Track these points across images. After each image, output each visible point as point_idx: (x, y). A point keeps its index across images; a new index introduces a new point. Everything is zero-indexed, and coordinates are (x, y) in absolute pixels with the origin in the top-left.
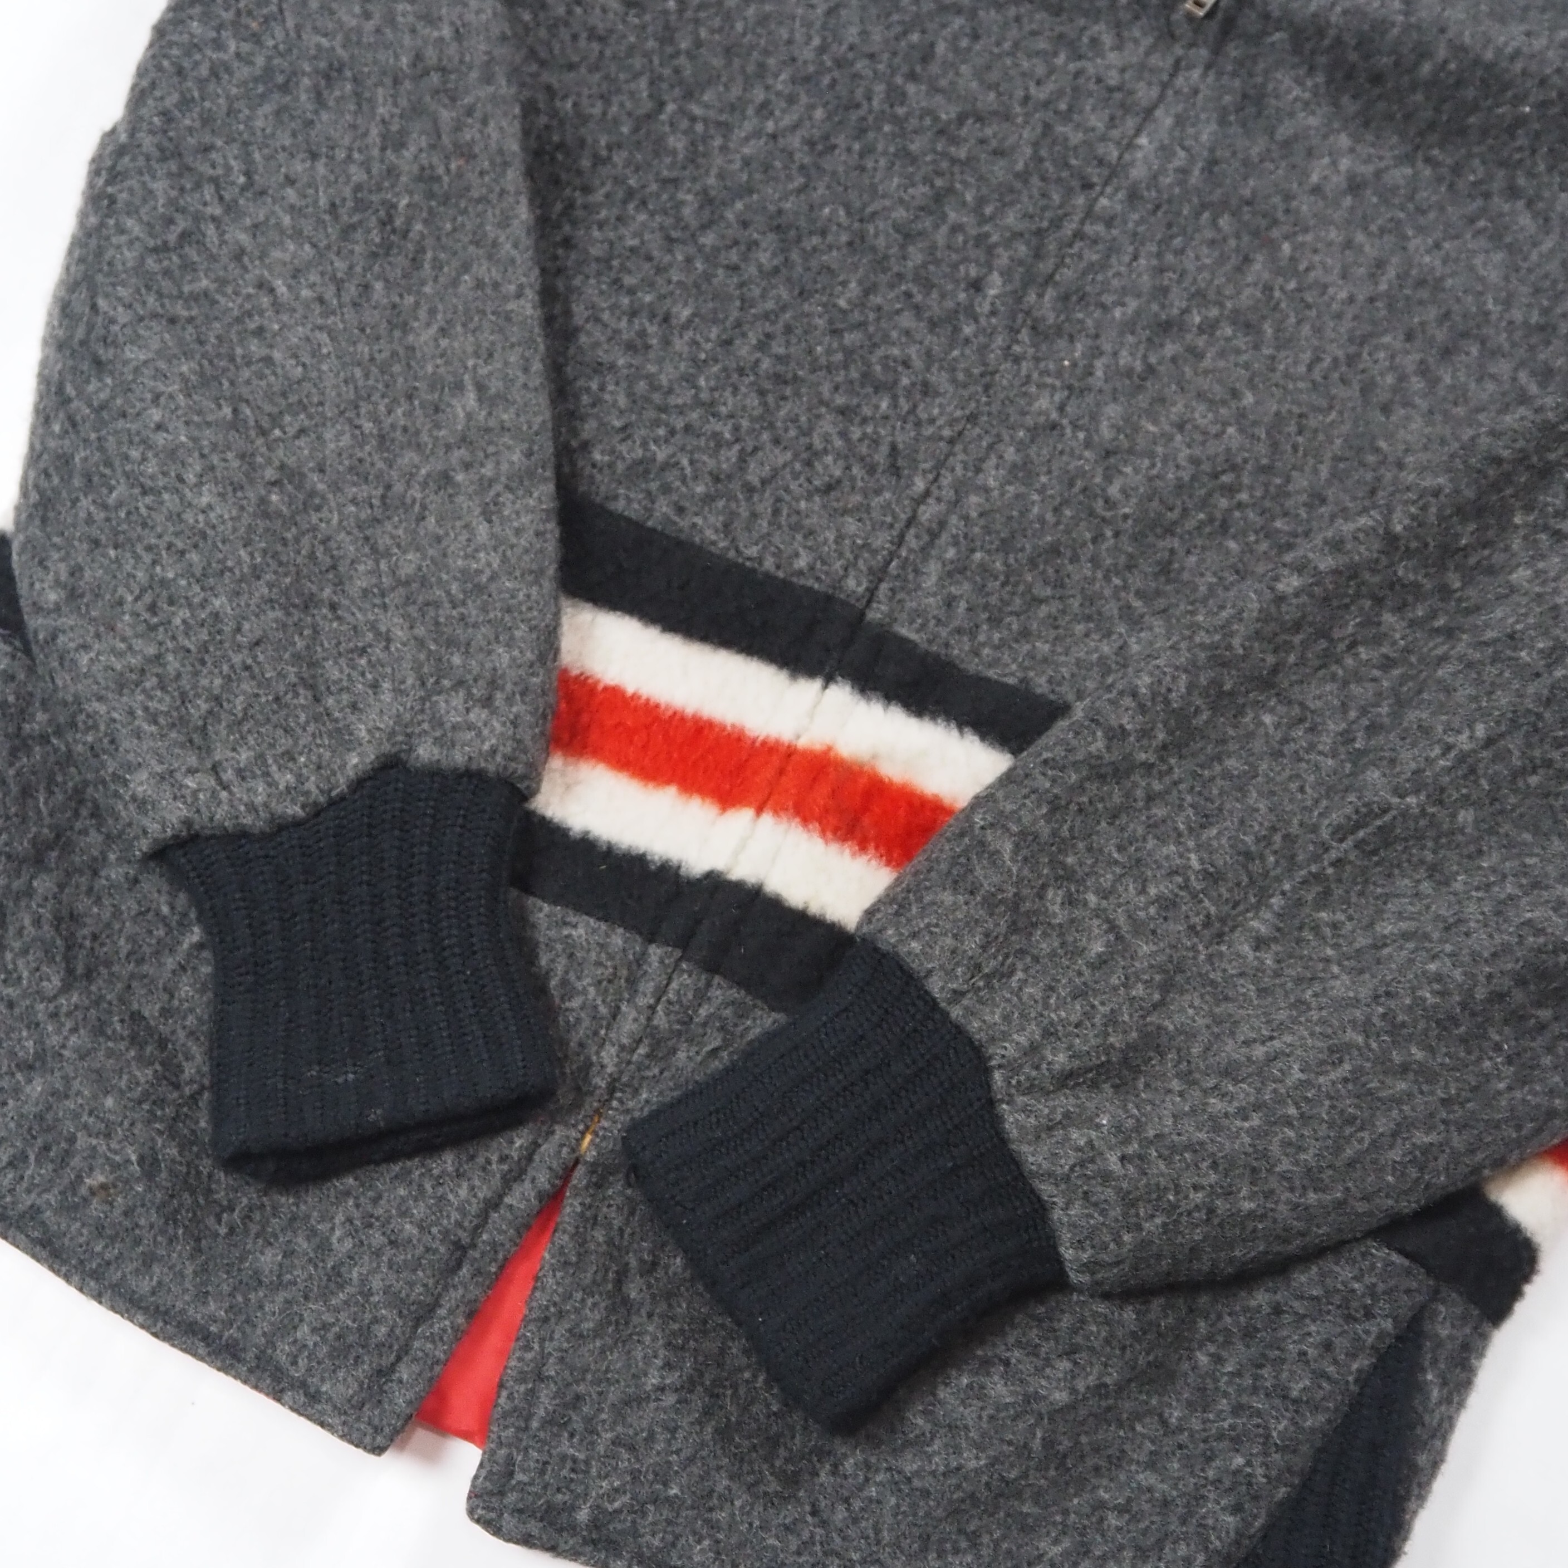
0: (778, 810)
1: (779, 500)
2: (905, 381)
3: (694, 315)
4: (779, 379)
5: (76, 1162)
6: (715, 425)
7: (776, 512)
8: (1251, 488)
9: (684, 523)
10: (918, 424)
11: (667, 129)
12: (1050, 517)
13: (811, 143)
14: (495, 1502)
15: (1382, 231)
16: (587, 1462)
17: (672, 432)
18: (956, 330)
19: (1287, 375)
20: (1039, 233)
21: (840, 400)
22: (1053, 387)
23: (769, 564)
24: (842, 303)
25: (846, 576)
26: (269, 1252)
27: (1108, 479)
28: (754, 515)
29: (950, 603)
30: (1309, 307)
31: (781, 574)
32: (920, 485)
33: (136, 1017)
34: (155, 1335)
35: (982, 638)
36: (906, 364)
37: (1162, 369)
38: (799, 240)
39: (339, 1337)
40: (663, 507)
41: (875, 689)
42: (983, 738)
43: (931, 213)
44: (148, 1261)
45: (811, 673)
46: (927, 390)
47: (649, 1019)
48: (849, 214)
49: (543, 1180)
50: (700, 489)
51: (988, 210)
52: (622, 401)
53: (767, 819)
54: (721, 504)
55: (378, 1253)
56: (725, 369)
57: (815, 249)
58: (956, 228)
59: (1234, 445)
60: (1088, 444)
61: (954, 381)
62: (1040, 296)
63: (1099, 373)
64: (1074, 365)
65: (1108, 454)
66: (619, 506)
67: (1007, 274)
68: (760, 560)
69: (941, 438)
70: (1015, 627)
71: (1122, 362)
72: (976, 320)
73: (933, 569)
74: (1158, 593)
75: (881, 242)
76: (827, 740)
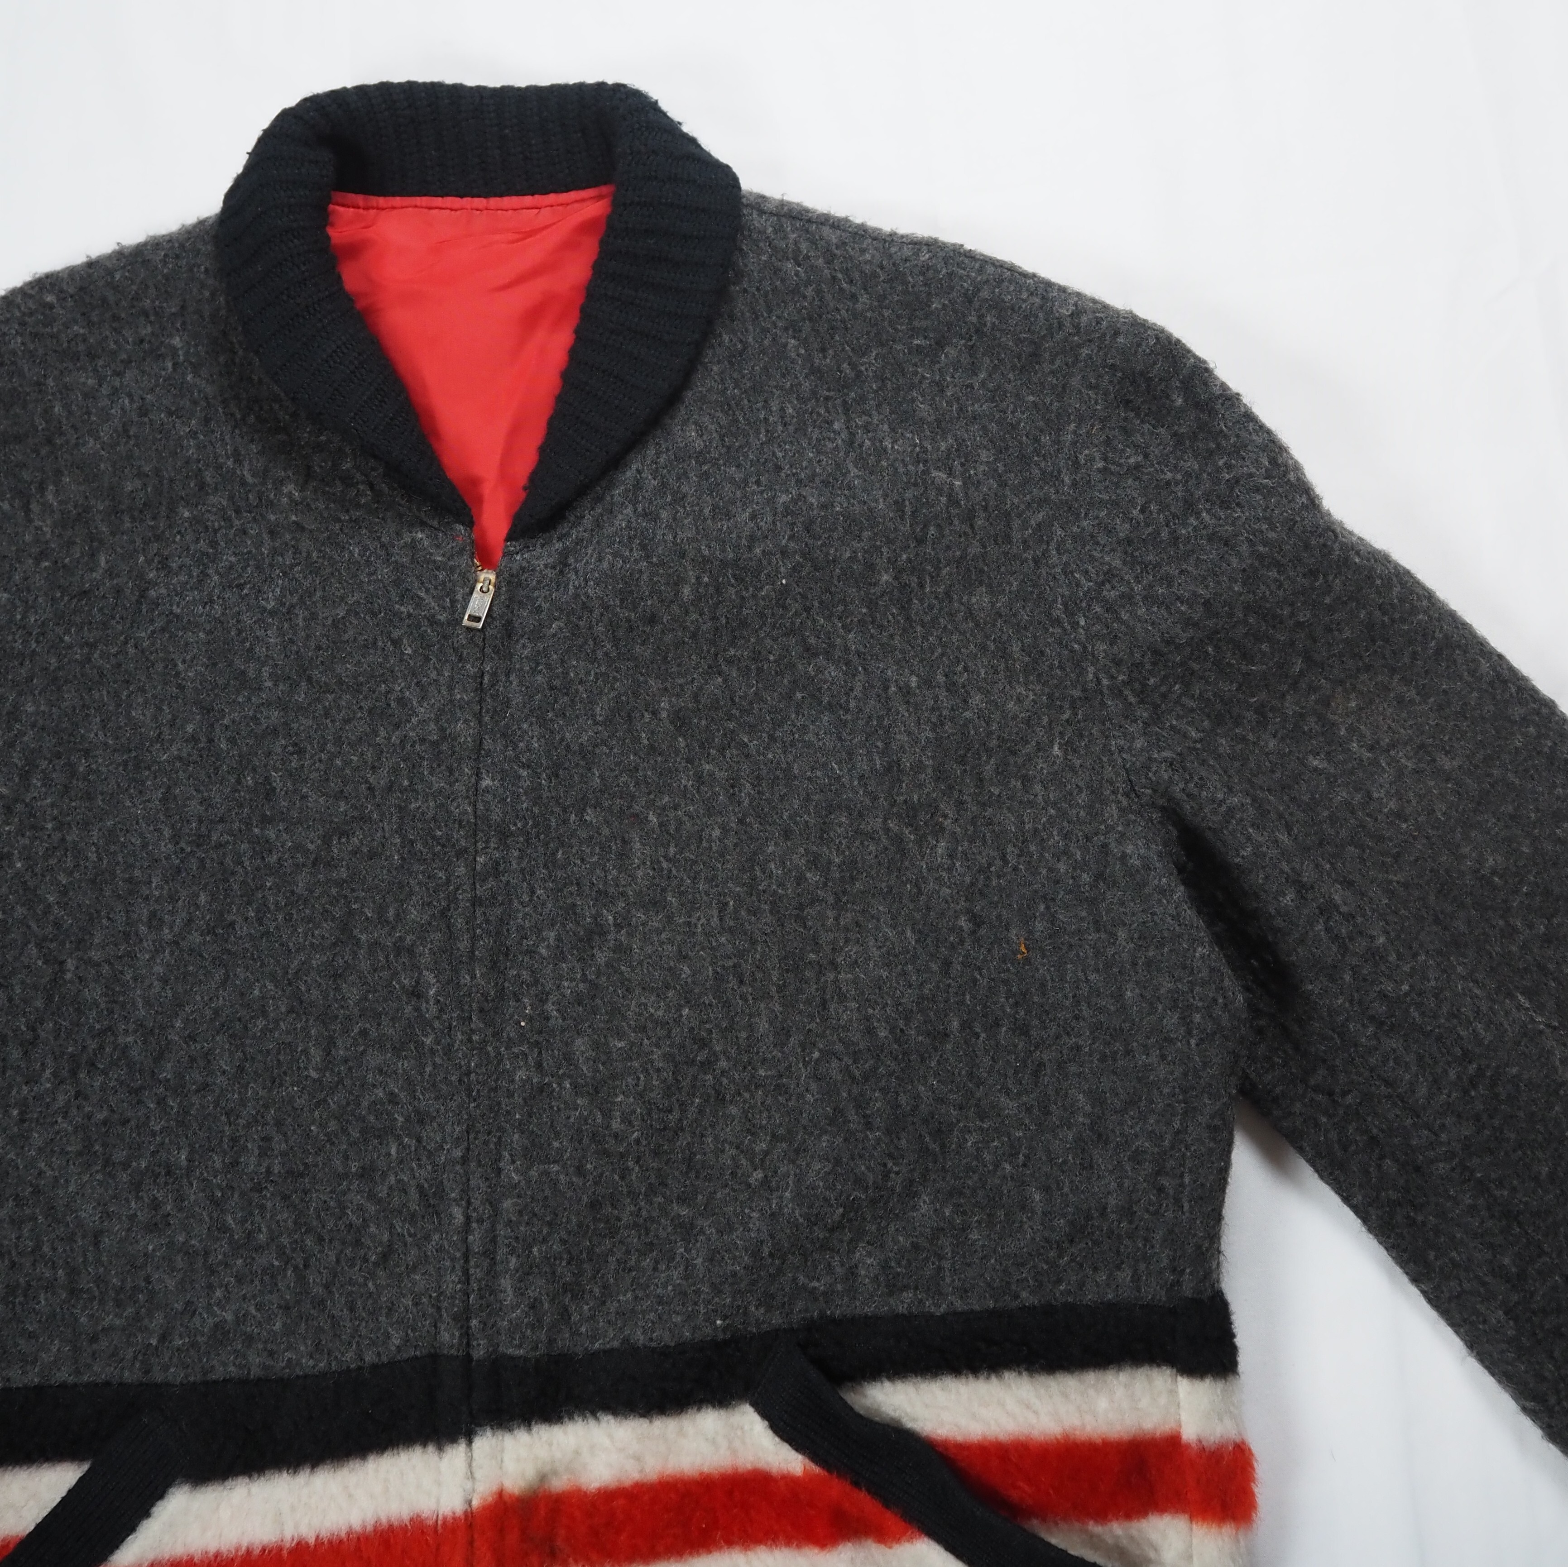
1: (349, 1295)
2: (400, 1119)
3: (191, 1152)
4: (293, 1174)
6: (261, 1261)
7: (352, 1309)
8: (725, 1053)
9: (280, 1364)
10: (430, 1155)
11: (78, 985)
12: (576, 1180)
13: (211, 931)
15: (722, 749)
18: (419, 1046)
19: (707, 935)
20: (443, 915)
21: (354, 1166)
22: (523, 1054)
23: (369, 1357)
25: (437, 1334)
27: (607, 1115)
28: (334, 1322)
29: (534, 1307)
30: (694, 863)
31: (384, 1359)
32: (458, 1215)
35: (575, 1318)
36: (393, 1098)
37: (603, 980)
38: (246, 1030)
40: (256, 1359)
41: (512, 1420)
42: (616, 1415)
43: (345, 944)
45: (453, 1439)
46: (421, 1118)
48: (276, 984)
50: (278, 1326)
51: (391, 916)
54: (302, 1329)
56: (243, 1194)
57: (264, 1032)
58: (374, 948)
59: (694, 1024)
60: (576, 1090)
61: (439, 1094)
62: (472, 974)
63: (554, 1014)
64: (530, 1021)
65: (596, 1091)
66: (218, 1374)
67: (436, 969)
68: (361, 1358)
69: (455, 1162)
70: (596, 1290)
71: (567, 993)
72: (433, 1028)
73: (506, 1283)
76: (495, 1488)
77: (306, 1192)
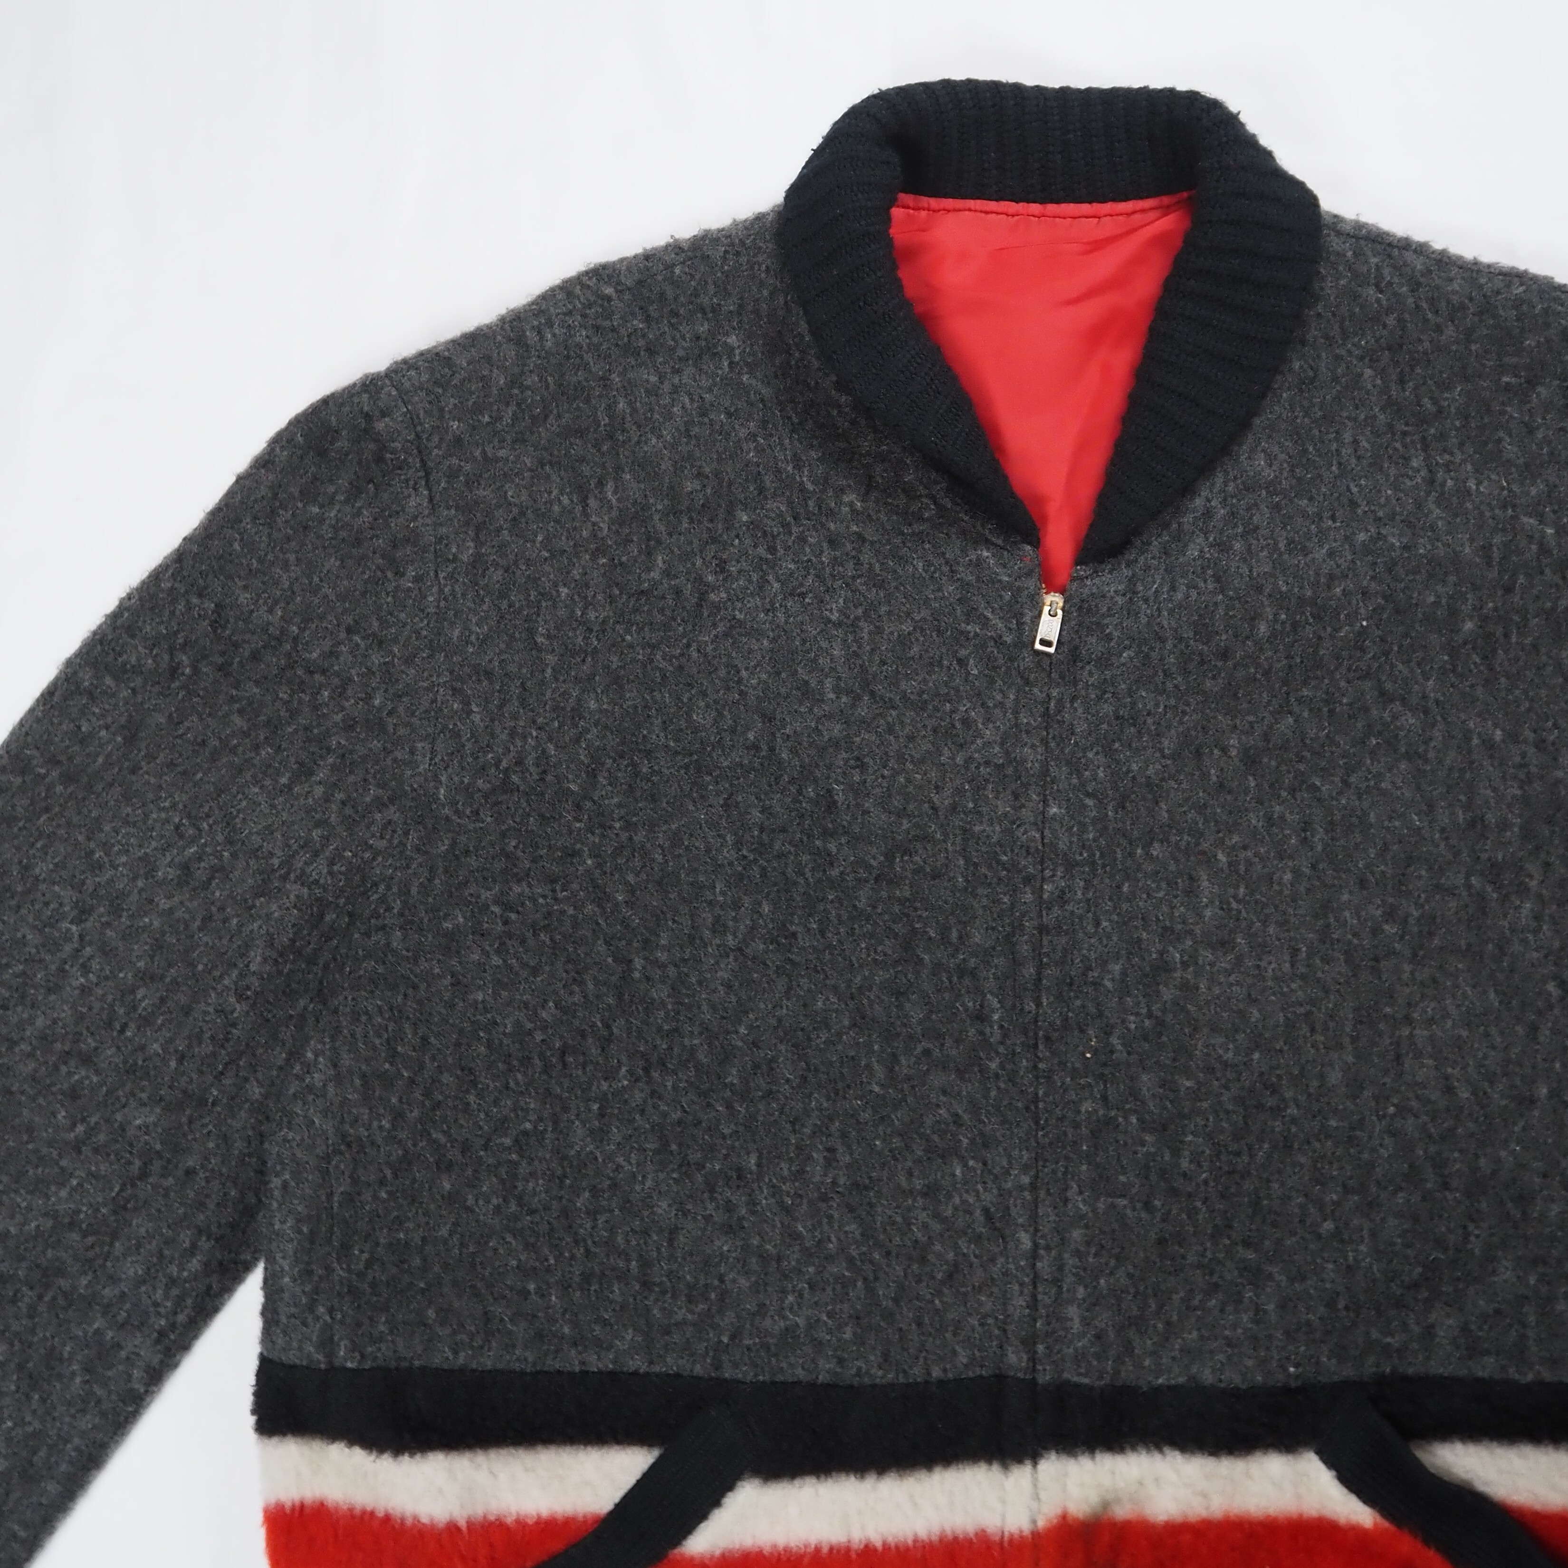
1: (916, 1310)
2: (965, 1142)
3: (760, 1157)
4: (858, 1187)
6: (832, 1269)
7: (920, 1324)
8: (1295, 1100)
9: (850, 1372)
10: (996, 1179)
11: (644, 985)
12: (1144, 1215)
13: (774, 940)
15: (1293, 791)
17: (801, 1295)
18: (983, 1069)
19: (1278, 980)
20: (1007, 941)
21: (919, 1184)
22: (1089, 1085)
23: (936, 1373)
24: (876, 1089)
25: (1004, 1355)
27: (1176, 1153)
28: (902, 1335)
29: (1101, 1336)
30: (1265, 906)
31: (950, 1376)
32: (1026, 1241)
35: (1138, 1351)
36: (958, 1122)
37: (1169, 1017)
38: (809, 1040)
40: (825, 1364)
41: (1077, 1446)
42: (1183, 1451)
43: (907, 963)
45: (1018, 1460)
46: (986, 1142)
48: (839, 997)
50: (848, 1335)
51: (954, 938)
54: (872, 1340)
56: (811, 1203)
58: (937, 969)
59: (1264, 1069)
60: (1143, 1126)
61: (1004, 1120)
63: (1119, 1048)
64: (1095, 1053)
65: (1164, 1128)
66: (787, 1376)
67: (999, 993)
68: (928, 1373)
69: (1023, 1188)
71: (1132, 1028)
72: (997, 1053)
73: (1073, 1311)
75: (879, 1011)
76: (1059, 1511)
77: (871, 1205)
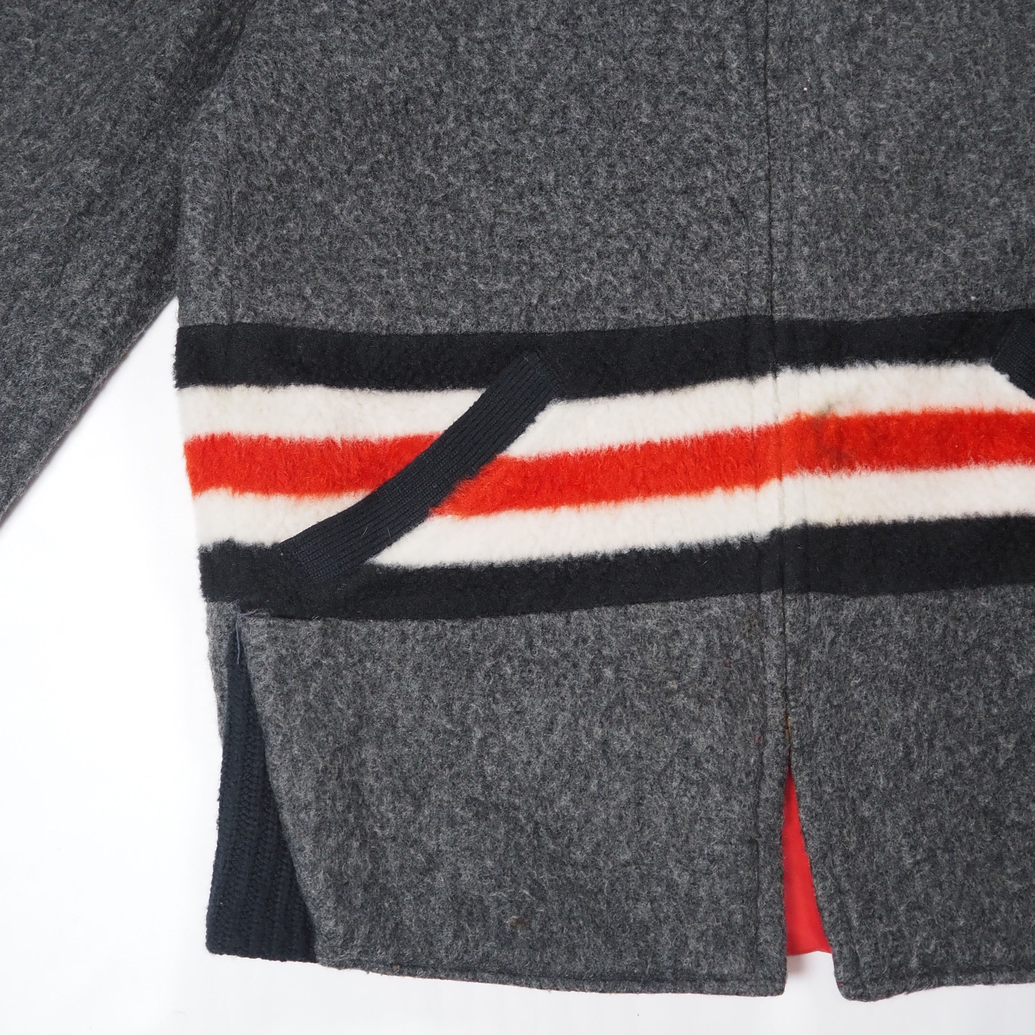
0: (792, 470)
1: (681, 270)
2: (714, 152)
3: (556, 174)
4: (633, 191)
5: (493, 913)
6: (615, 244)
7: (683, 281)
8: (964, 114)
9: (630, 317)
10: (738, 176)
11: (467, 57)
12: (852, 195)
13: (563, 22)
14: (857, 981)
16: (899, 930)
17: (592, 262)
18: (726, 102)
19: (948, 30)
20: (742, 10)
21: (679, 185)
22: (807, 109)
23: (697, 316)
24: (645, 120)
25: (749, 299)
26: (640, 906)
27: (874, 153)
28: (670, 289)
29: (821, 284)
31: (707, 318)
32: (763, 216)
33: (471, 801)
34: (602, 992)
35: (852, 295)
36: (708, 140)
37: (865, 63)
38: (593, 91)
39: (714, 936)
40: (612, 313)
41: (806, 363)
42: (890, 362)
43: (666, 32)
44: (572, 951)
45: (762, 373)
46: (730, 151)
47: (784, 642)
48: (615, 59)
49: (777, 773)
50: (629, 290)
51: (701, 11)
52: (549, 258)
53: (788, 480)
54: (646, 293)
55: (708, 873)
56: (597, 202)
57: (607, 92)
58: (688, 34)
59: (939, 93)
60: (848, 136)
61: (743, 137)
62: (766, 53)
63: (828, 85)
64: (810, 88)
65: (865, 136)
66: (584, 326)
67: (736, 49)
68: (690, 316)
69: (760, 179)
70: (868, 277)
71: (838, 70)
72: (736, 91)
73: (801, 268)
74: (945, 211)
75: (645, 67)
76: (795, 410)
77: (643, 202)
